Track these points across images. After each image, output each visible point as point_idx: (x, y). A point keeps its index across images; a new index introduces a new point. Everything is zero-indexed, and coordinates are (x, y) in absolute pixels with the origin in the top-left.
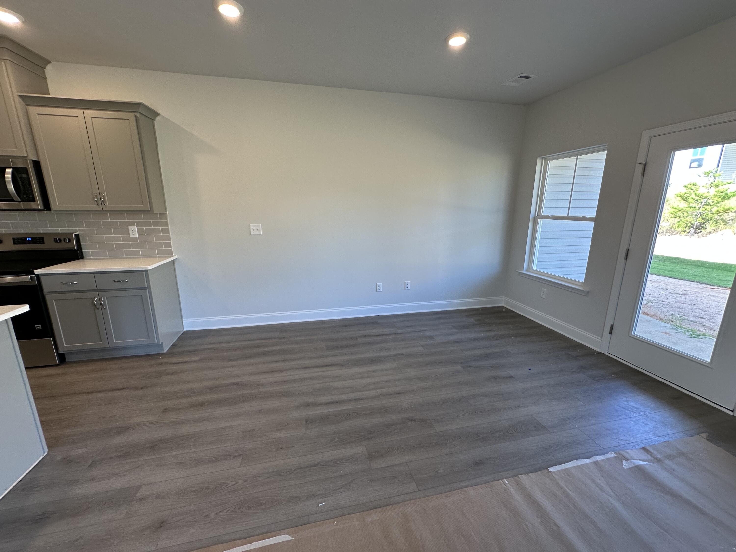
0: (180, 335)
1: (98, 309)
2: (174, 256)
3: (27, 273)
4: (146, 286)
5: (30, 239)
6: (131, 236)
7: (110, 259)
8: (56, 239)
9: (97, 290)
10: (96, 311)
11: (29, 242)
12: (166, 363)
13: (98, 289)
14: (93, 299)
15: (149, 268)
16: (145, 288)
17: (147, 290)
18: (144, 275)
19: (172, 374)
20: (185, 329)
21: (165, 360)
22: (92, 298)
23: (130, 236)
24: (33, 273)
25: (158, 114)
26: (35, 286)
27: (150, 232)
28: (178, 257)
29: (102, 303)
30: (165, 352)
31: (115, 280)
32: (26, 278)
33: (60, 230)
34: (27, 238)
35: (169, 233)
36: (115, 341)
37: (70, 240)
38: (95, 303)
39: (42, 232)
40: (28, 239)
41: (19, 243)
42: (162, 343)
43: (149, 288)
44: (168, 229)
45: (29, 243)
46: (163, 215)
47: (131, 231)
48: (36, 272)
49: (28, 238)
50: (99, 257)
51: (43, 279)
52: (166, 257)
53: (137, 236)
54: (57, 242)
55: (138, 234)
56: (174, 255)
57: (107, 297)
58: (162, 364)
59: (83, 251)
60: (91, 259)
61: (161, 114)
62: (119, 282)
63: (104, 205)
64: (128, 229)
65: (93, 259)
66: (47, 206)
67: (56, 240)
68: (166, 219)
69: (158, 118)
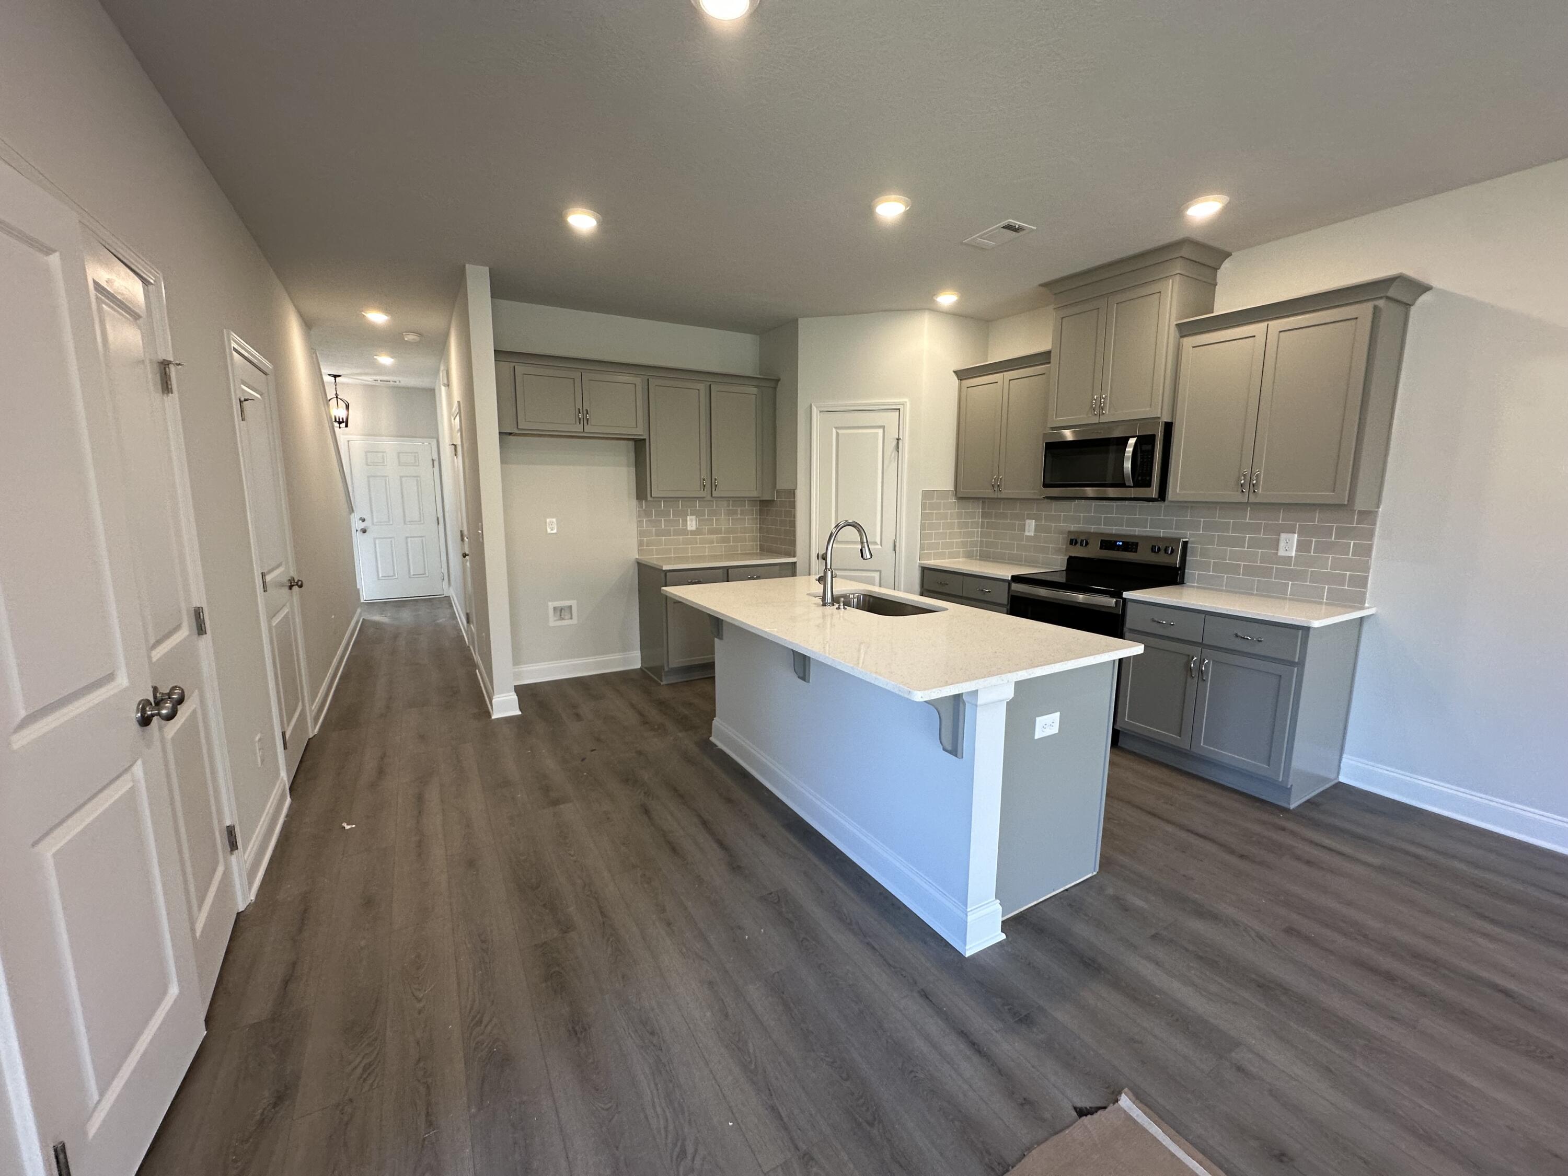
0: (1327, 786)
1: (1193, 677)
2: (1368, 608)
3: (1112, 595)
4: (1297, 660)
5: (1121, 543)
6: (1281, 553)
7: (1227, 591)
8: (1155, 547)
9: (1201, 644)
10: (1189, 679)
11: (1119, 548)
12: (1293, 833)
13: (1204, 642)
14: (1190, 658)
15: (1316, 624)
16: (1292, 664)
17: (1296, 669)
18: (1300, 635)
19: (1308, 863)
20: (1342, 779)
21: (1290, 825)
22: (1189, 656)
23: (1277, 554)
24: (1120, 596)
25: (1426, 288)
26: (1117, 615)
27: (1325, 548)
28: (1377, 612)
29: (1203, 669)
30: (1292, 807)
31: (1239, 634)
32: (1112, 601)
33: (1162, 533)
34: (1116, 542)
35: (1370, 557)
36: (1202, 744)
37: (1173, 551)
38: (1192, 665)
39: (1137, 533)
40: (1118, 543)
41: (1107, 548)
42: (1292, 786)
43: (1301, 664)
44: (1369, 549)
45: (1118, 550)
46: (1369, 516)
47: (1282, 544)
48: (1126, 595)
49: (1120, 542)
50: (1210, 585)
51: (1130, 608)
52: (1351, 607)
53: (1293, 554)
54: (1155, 552)
55: (1296, 551)
56: (1367, 605)
57: (1213, 661)
58: (1284, 829)
59: (1186, 571)
60: (1193, 587)
61: (1434, 286)
62: (1244, 638)
63: (1254, 492)
64: (1278, 541)
65: (1198, 587)
66: (1162, 495)
67: (1153, 549)
68: (1374, 523)
69: (1425, 298)
